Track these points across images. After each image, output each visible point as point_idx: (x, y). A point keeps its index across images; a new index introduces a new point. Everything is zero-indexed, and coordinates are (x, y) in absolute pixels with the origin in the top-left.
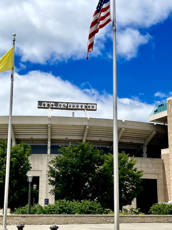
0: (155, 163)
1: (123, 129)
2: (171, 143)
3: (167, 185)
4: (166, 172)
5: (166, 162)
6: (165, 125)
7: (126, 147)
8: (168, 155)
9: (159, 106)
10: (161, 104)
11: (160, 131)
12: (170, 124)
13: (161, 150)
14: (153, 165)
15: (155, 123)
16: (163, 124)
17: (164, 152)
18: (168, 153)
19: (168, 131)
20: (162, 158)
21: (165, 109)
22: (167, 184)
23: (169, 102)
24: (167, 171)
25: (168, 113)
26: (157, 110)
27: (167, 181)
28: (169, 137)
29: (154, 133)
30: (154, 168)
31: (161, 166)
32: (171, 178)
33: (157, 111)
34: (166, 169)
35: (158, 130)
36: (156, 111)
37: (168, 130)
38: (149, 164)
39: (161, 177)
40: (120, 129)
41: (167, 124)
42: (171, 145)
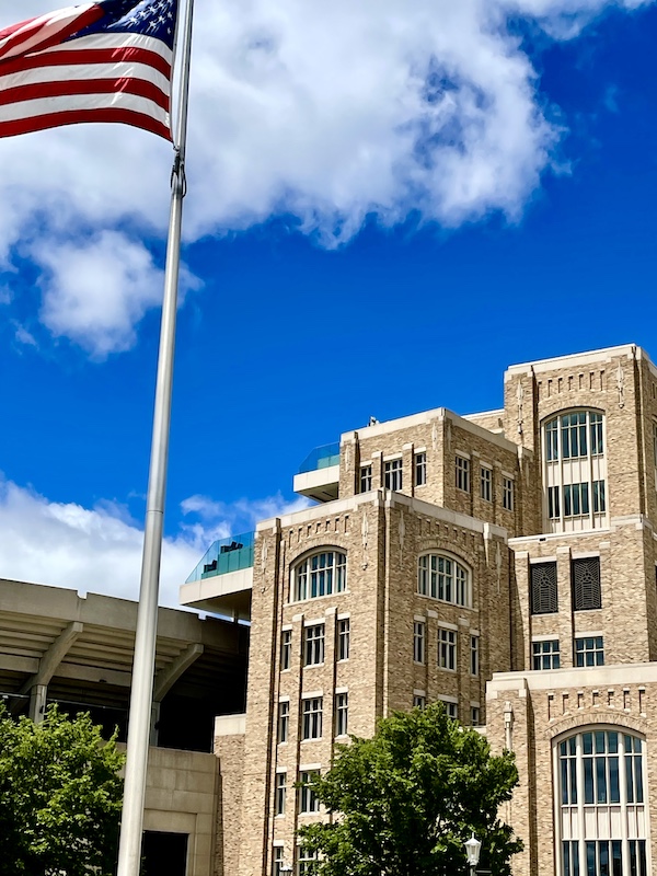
0: (189, 768)
1: (77, 627)
2: (257, 694)
3: (226, 860)
4: (225, 806)
5: (231, 768)
6: (240, 622)
7: (81, 699)
8: (239, 740)
9: (226, 549)
10: (234, 544)
11: (219, 644)
12: (258, 620)
13: (217, 718)
14: (178, 775)
15: (203, 614)
16: (232, 620)
17: (225, 726)
18: (243, 731)
19: (251, 649)
20: (217, 751)
21: (248, 561)
22: (226, 854)
23: (263, 538)
24: (228, 802)
25: (255, 579)
26: (215, 562)
27: (225, 843)
28: (250, 670)
29: (197, 649)
30: (180, 788)
31: (210, 782)
32: (242, 830)
33: (215, 569)
34: (226, 795)
35: (211, 642)
36: (211, 568)
37: (252, 643)
38: (164, 772)
39: (205, 825)
40: (64, 626)
41: (250, 620)
42: (255, 701)
